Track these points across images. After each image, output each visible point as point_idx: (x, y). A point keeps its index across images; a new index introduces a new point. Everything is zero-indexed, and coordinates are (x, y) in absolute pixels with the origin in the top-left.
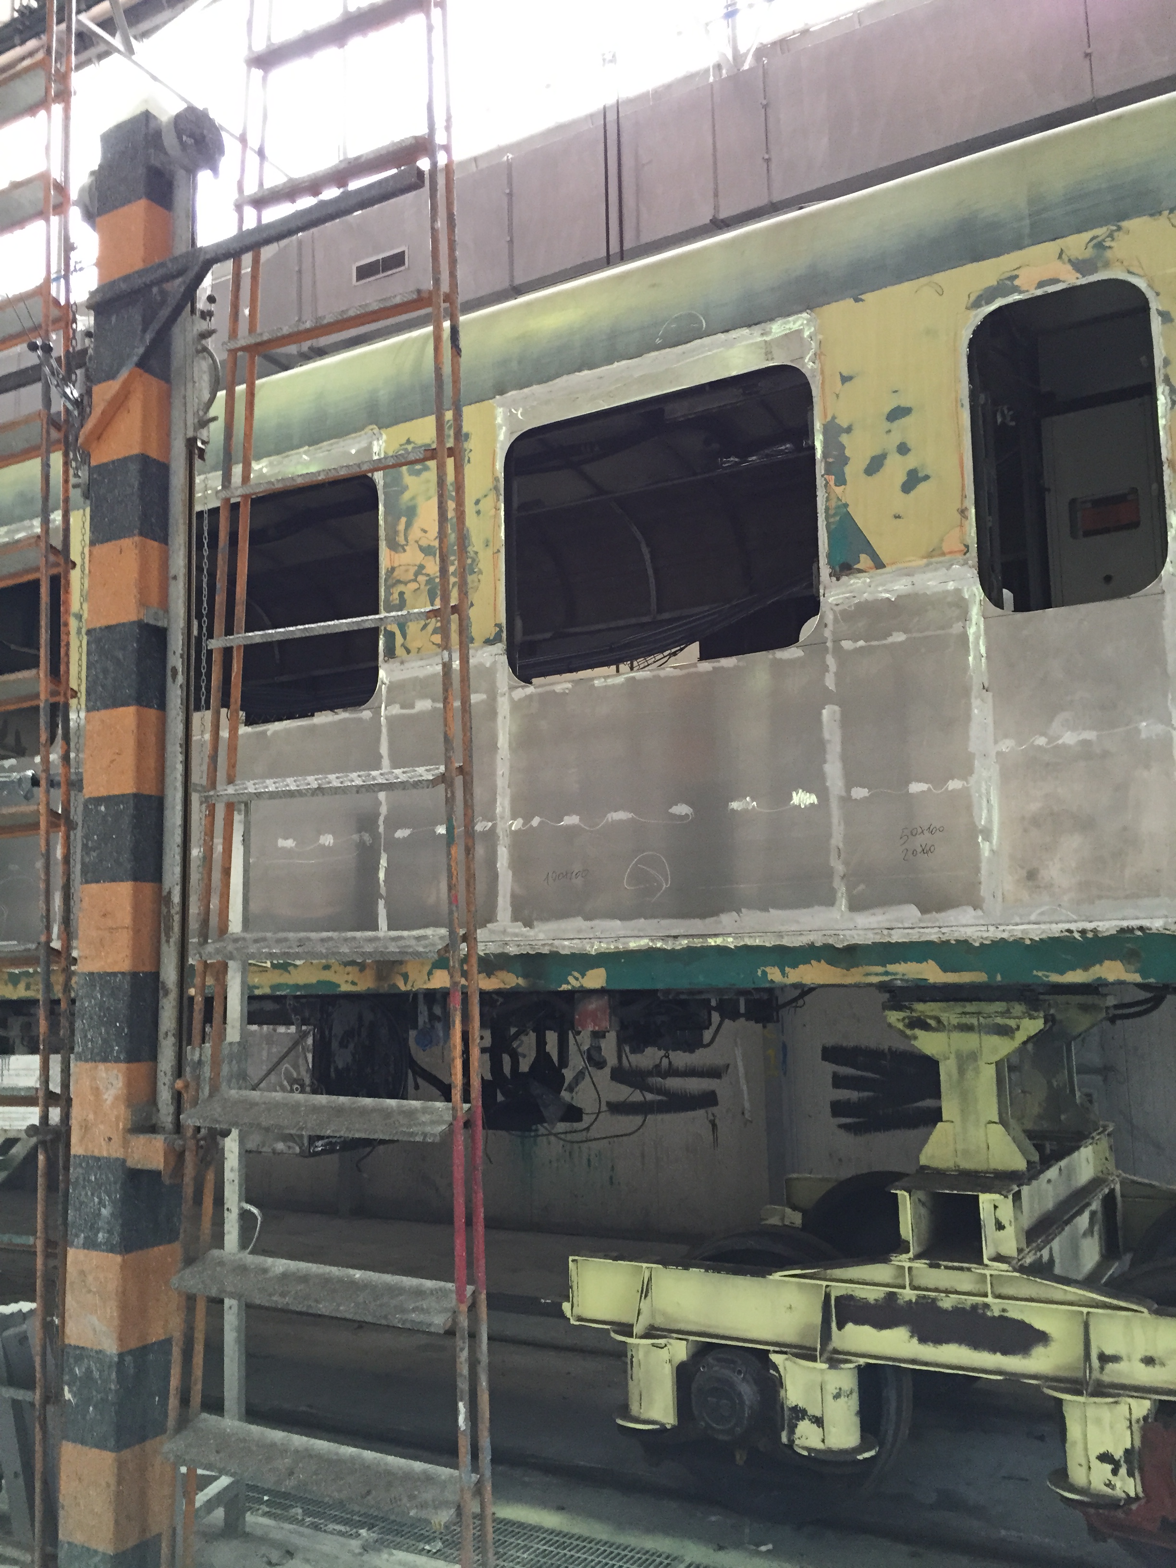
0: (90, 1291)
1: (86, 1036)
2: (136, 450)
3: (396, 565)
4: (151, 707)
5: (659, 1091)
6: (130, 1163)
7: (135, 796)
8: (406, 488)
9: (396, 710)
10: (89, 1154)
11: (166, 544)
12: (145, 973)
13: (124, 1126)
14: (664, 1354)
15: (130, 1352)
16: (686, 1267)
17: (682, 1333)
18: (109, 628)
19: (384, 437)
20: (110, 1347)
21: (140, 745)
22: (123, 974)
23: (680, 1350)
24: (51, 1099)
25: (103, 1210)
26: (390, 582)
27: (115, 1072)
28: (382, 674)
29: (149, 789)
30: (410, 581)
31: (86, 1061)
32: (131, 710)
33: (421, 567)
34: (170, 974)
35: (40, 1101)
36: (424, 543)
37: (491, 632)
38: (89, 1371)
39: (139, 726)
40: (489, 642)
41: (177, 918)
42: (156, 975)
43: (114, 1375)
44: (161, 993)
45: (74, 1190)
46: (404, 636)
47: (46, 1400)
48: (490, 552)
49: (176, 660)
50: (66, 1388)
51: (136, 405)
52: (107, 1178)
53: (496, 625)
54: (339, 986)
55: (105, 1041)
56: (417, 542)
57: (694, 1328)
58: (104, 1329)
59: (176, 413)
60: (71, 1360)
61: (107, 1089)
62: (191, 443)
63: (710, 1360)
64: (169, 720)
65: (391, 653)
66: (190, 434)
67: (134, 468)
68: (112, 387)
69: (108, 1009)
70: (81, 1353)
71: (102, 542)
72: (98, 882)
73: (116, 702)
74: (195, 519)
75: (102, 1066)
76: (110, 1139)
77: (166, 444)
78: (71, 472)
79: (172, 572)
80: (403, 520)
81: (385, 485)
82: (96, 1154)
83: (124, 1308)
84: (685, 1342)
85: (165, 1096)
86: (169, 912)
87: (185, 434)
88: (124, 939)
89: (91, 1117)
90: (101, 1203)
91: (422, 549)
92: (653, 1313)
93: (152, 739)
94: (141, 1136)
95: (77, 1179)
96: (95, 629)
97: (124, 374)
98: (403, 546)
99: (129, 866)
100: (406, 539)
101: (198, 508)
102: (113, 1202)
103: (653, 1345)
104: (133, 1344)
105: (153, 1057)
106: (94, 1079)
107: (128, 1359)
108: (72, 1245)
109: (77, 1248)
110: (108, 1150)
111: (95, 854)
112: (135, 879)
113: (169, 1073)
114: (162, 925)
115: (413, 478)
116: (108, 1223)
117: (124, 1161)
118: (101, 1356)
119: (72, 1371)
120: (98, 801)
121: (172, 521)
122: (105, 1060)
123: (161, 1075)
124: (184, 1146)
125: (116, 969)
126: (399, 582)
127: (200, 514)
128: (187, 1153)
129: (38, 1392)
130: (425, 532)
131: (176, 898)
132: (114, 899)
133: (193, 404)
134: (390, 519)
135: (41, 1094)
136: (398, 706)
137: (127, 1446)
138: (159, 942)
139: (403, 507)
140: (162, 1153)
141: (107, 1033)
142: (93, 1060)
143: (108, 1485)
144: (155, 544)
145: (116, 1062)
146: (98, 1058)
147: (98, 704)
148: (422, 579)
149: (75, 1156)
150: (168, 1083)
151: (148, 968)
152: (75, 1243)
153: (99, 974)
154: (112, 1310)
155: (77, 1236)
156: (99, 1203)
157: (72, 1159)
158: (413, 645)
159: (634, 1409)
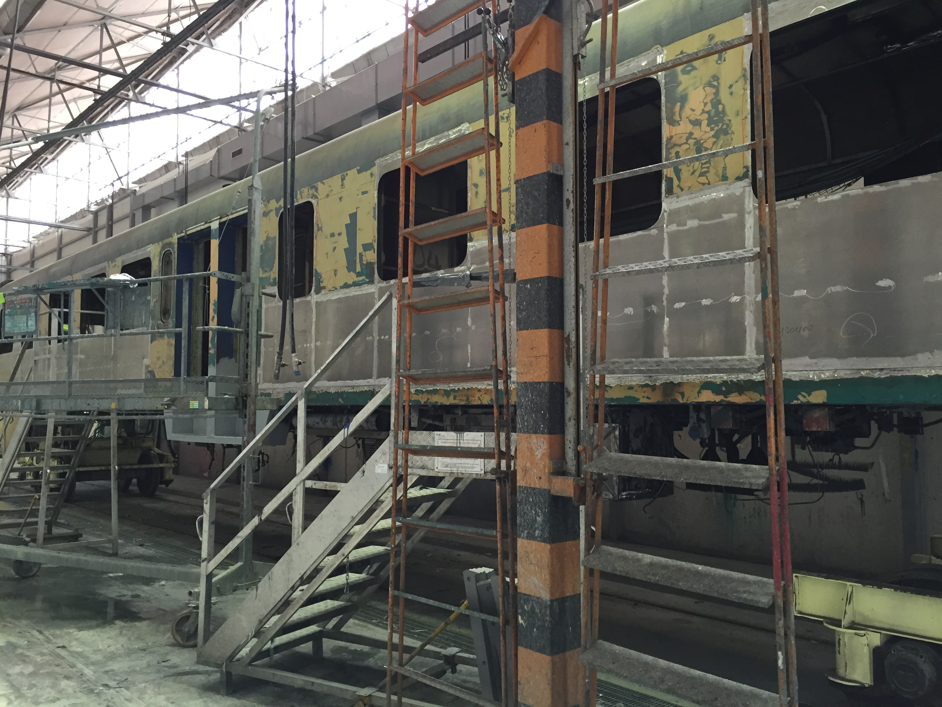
0: (532, 563)
1: (523, 419)
2: (544, 67)
3: (673, 134)
4: (555, 224)
5: (821, 478)
6: (553, 492)
7: (548, 277)
8: (681, 83)
9: (674, 227)
10: (528, 486)
11: (561, 123)
12: (556, 383)
13: (549, 470)
14: (864, 640)
15: (557, 600)
16: (880, 587)
17: (876, 629)
18: (529, 178)
19: (665, 52)
20: (545, 596)
21: (550, 246)
22: (544, 383)
23: (876, 639)
24: (502, 455)
25: (538, 518)
26: (669, 146)
27: (542, 439)
28: (664, 206)
29: (555, 274)
30: (683, 144)
31: (524, 433)
32: (545, 226)
33: (691, 134)
34: (570, 384)
35: (496, 456)
36: (692, 118)
37: (741, 171)
38: (533, 609)
39: (549, 236)
40: (739, 179)
41: (574, 350)
42: (562, 384)
43: (548, 612)
44: (566, 395)
45: (520, 505)
46: (679, 179)
47: (506, 622)
48: (739, 119)
49: (569, 194)
50: (520, 617)
51: (543, 38)
52: (540, 500)
53: (744, 167)
54: (639, 399)
55: (535, 421)
56: (687, 118)
57: (887, 626)
58: (541, 585)
59: (567, 41)
60: (522, 602)
61: (537, 449)
62: (575, 58)
63: (899, 647)
64: (566, 232)
65: (670, 192)
66: (575, 52)
67: (542, 78)
68: (529, 29)
69: (536, 403)
70: (528, 598)
71: (523, 127)
72: (528, 329)
73: (535, 222)
74: (579, 106)
75: (534, 436)
76: (540, 478)
77: (560, 61)
78: (499, 87)
79: (565, 141)
80: (679, 104)
81: (666, 83)
82: (533, 486)
83: (552, 575)
84: (879, 634)
85: (570, 454)
86: (569, 347)
87: (573, 53)
88: (544, 362)
89: (528, 465)
90: (537, 514)
91: (691, 122)
92: (854, 614)
93: (556, 243)
94: (559, 477)
95: (522, 499)
96: (520, 180)
97: (536, 20)
98: (678, 122)
99: (546, 319)
100: (680, 117)
101: (581, 99)
102: (544, 514)
103: (856, 634)
104: (557, 596)
105: (562, 432)
106: (529, 443)
107: (555, 603)
108: (520, 537)
109: (523, 538)
110: (539, 484)
111: (524, 313)
112: (550, 327)
113: (572, 442)
114: (565, 355)
115: (686, 76)
116: (542, 525)
117: (550, 491)
118: (540, 600)
119: (523, 608)
120: (526, 282)
121: (564, 109)
122: (535, 433)
123: (567, 443)
124: (585, 484)
125: (540, 380)
126: (675, 145)
127: (581, 103)
128: (587, 488)
129: (501, 617)
130: (694, 110)
131: (573, 339)
132: (537, 339)
133: (577, 34)
134: (669, 105)
135: (496, 451)
136: (675, 225)
137: (557, 653)
138: (563, 364)
139: (678, 96)
140: (572, 487)
141: (536, 416)
142: (528, 432)
143: (547, 674)
144: (555, 124)
145: (542, 434)
146: (531, 431)
147: (524, 224)
148: (691, 141)
149: (520, 487)
150: (572, 447)
151: (558, 380)
152: (522, 536)
153: (530, 383)
154: (546, 575)
155: (523, 532)
156: (535, 514)
157: (518, 488)
158: (685, 185)
159: (841, 672)
